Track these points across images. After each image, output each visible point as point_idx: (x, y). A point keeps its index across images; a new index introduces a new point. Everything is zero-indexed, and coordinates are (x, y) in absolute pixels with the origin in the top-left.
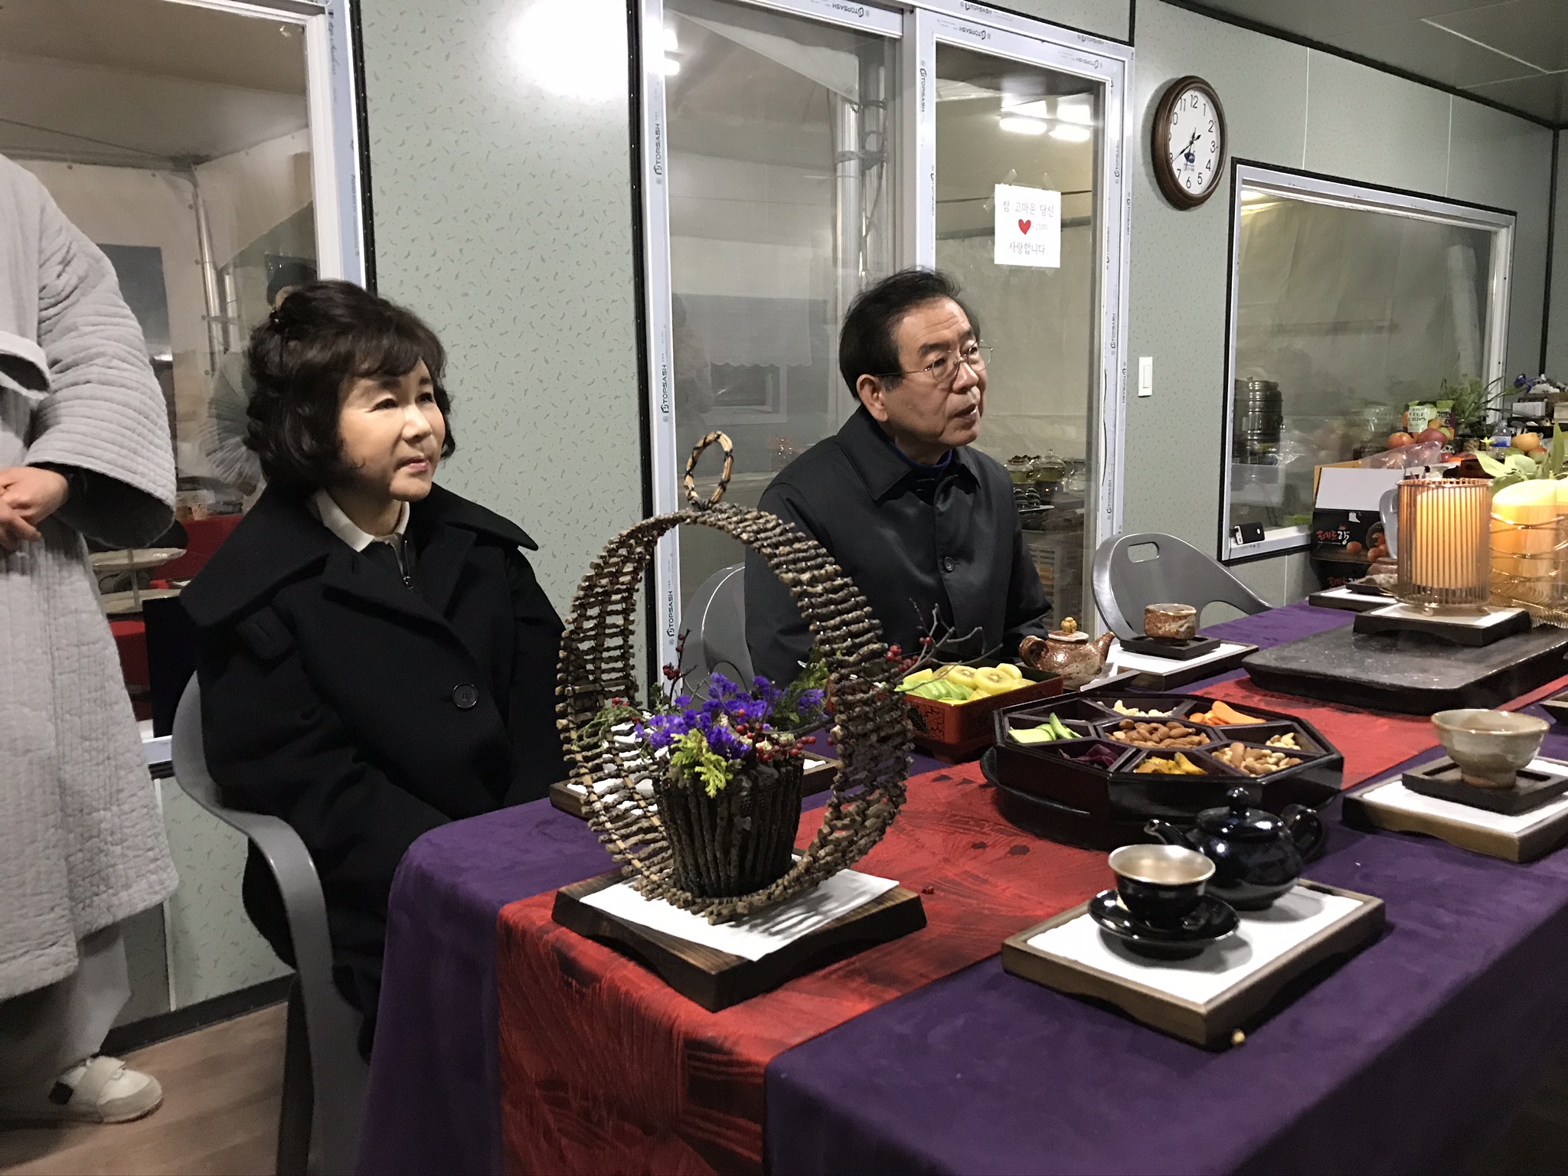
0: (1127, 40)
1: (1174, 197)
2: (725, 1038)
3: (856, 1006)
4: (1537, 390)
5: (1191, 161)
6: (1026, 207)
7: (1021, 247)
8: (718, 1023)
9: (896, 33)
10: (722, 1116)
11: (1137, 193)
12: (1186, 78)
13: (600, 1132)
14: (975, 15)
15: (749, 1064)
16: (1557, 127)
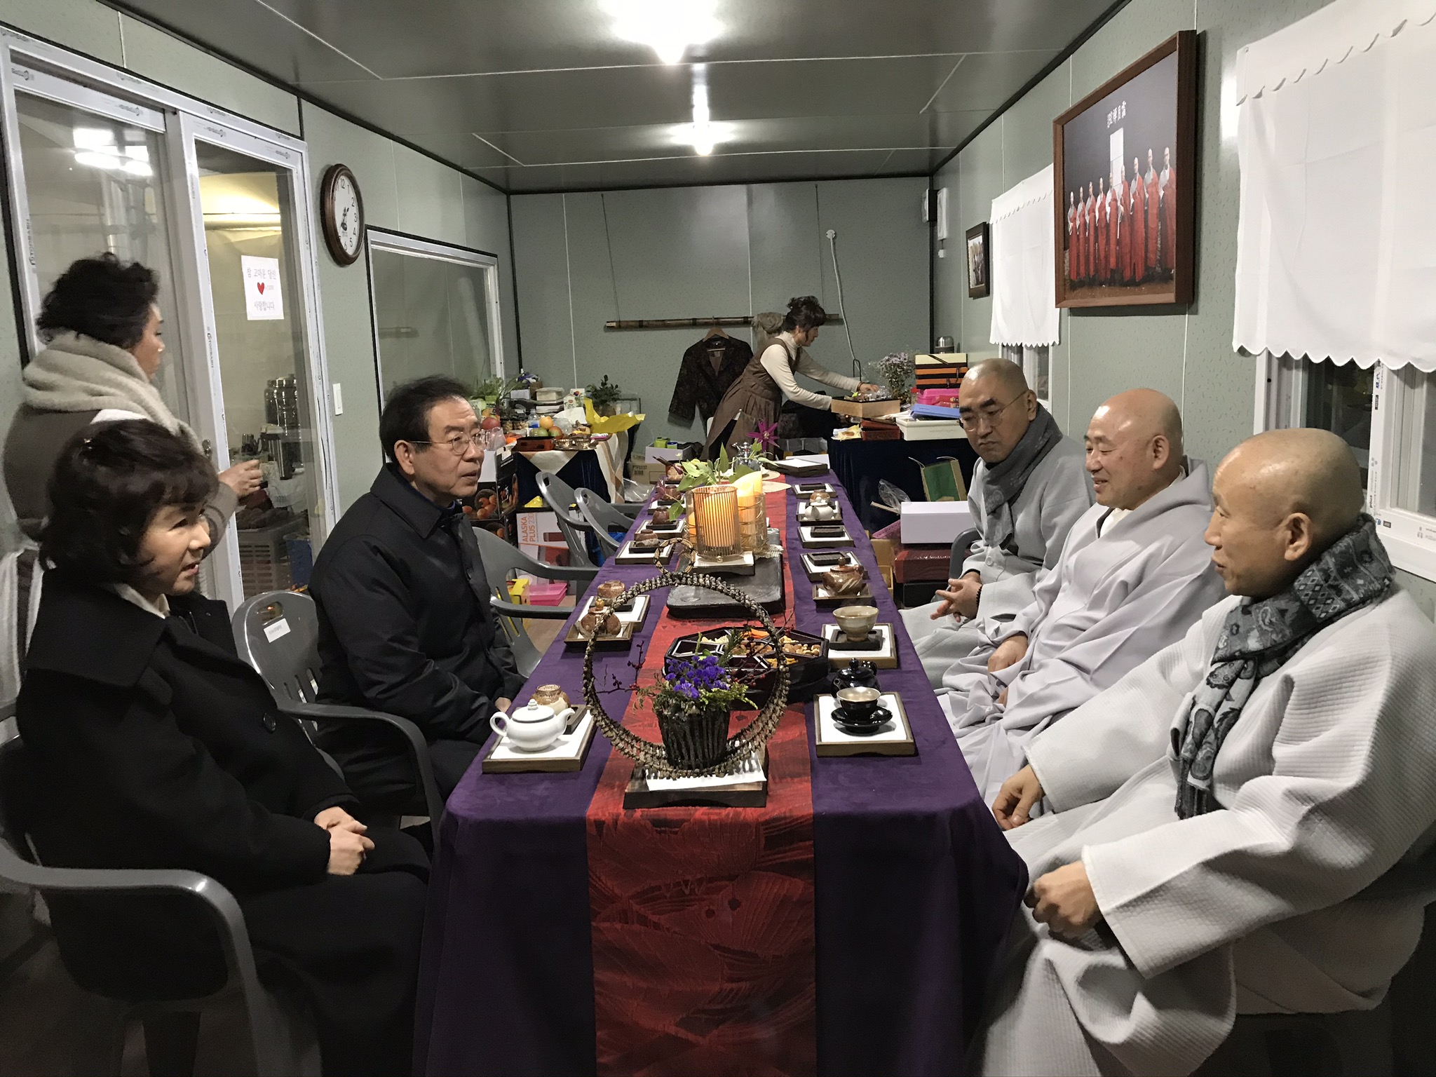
0: (299, 135)
1: (340, 257)
2: (785, 813)
3: (805, 786)
4: (524, 381)
5: (345, 229)
6: (260, 273)
7: (261, 305)
8: (772, 810)
9: (161, 129)
10: (787, 848)
11: (319, 257)
12: (338, 166)
13: (692, 897)
14: (216, 117)
15: (803, 817)
16: (509, 192)
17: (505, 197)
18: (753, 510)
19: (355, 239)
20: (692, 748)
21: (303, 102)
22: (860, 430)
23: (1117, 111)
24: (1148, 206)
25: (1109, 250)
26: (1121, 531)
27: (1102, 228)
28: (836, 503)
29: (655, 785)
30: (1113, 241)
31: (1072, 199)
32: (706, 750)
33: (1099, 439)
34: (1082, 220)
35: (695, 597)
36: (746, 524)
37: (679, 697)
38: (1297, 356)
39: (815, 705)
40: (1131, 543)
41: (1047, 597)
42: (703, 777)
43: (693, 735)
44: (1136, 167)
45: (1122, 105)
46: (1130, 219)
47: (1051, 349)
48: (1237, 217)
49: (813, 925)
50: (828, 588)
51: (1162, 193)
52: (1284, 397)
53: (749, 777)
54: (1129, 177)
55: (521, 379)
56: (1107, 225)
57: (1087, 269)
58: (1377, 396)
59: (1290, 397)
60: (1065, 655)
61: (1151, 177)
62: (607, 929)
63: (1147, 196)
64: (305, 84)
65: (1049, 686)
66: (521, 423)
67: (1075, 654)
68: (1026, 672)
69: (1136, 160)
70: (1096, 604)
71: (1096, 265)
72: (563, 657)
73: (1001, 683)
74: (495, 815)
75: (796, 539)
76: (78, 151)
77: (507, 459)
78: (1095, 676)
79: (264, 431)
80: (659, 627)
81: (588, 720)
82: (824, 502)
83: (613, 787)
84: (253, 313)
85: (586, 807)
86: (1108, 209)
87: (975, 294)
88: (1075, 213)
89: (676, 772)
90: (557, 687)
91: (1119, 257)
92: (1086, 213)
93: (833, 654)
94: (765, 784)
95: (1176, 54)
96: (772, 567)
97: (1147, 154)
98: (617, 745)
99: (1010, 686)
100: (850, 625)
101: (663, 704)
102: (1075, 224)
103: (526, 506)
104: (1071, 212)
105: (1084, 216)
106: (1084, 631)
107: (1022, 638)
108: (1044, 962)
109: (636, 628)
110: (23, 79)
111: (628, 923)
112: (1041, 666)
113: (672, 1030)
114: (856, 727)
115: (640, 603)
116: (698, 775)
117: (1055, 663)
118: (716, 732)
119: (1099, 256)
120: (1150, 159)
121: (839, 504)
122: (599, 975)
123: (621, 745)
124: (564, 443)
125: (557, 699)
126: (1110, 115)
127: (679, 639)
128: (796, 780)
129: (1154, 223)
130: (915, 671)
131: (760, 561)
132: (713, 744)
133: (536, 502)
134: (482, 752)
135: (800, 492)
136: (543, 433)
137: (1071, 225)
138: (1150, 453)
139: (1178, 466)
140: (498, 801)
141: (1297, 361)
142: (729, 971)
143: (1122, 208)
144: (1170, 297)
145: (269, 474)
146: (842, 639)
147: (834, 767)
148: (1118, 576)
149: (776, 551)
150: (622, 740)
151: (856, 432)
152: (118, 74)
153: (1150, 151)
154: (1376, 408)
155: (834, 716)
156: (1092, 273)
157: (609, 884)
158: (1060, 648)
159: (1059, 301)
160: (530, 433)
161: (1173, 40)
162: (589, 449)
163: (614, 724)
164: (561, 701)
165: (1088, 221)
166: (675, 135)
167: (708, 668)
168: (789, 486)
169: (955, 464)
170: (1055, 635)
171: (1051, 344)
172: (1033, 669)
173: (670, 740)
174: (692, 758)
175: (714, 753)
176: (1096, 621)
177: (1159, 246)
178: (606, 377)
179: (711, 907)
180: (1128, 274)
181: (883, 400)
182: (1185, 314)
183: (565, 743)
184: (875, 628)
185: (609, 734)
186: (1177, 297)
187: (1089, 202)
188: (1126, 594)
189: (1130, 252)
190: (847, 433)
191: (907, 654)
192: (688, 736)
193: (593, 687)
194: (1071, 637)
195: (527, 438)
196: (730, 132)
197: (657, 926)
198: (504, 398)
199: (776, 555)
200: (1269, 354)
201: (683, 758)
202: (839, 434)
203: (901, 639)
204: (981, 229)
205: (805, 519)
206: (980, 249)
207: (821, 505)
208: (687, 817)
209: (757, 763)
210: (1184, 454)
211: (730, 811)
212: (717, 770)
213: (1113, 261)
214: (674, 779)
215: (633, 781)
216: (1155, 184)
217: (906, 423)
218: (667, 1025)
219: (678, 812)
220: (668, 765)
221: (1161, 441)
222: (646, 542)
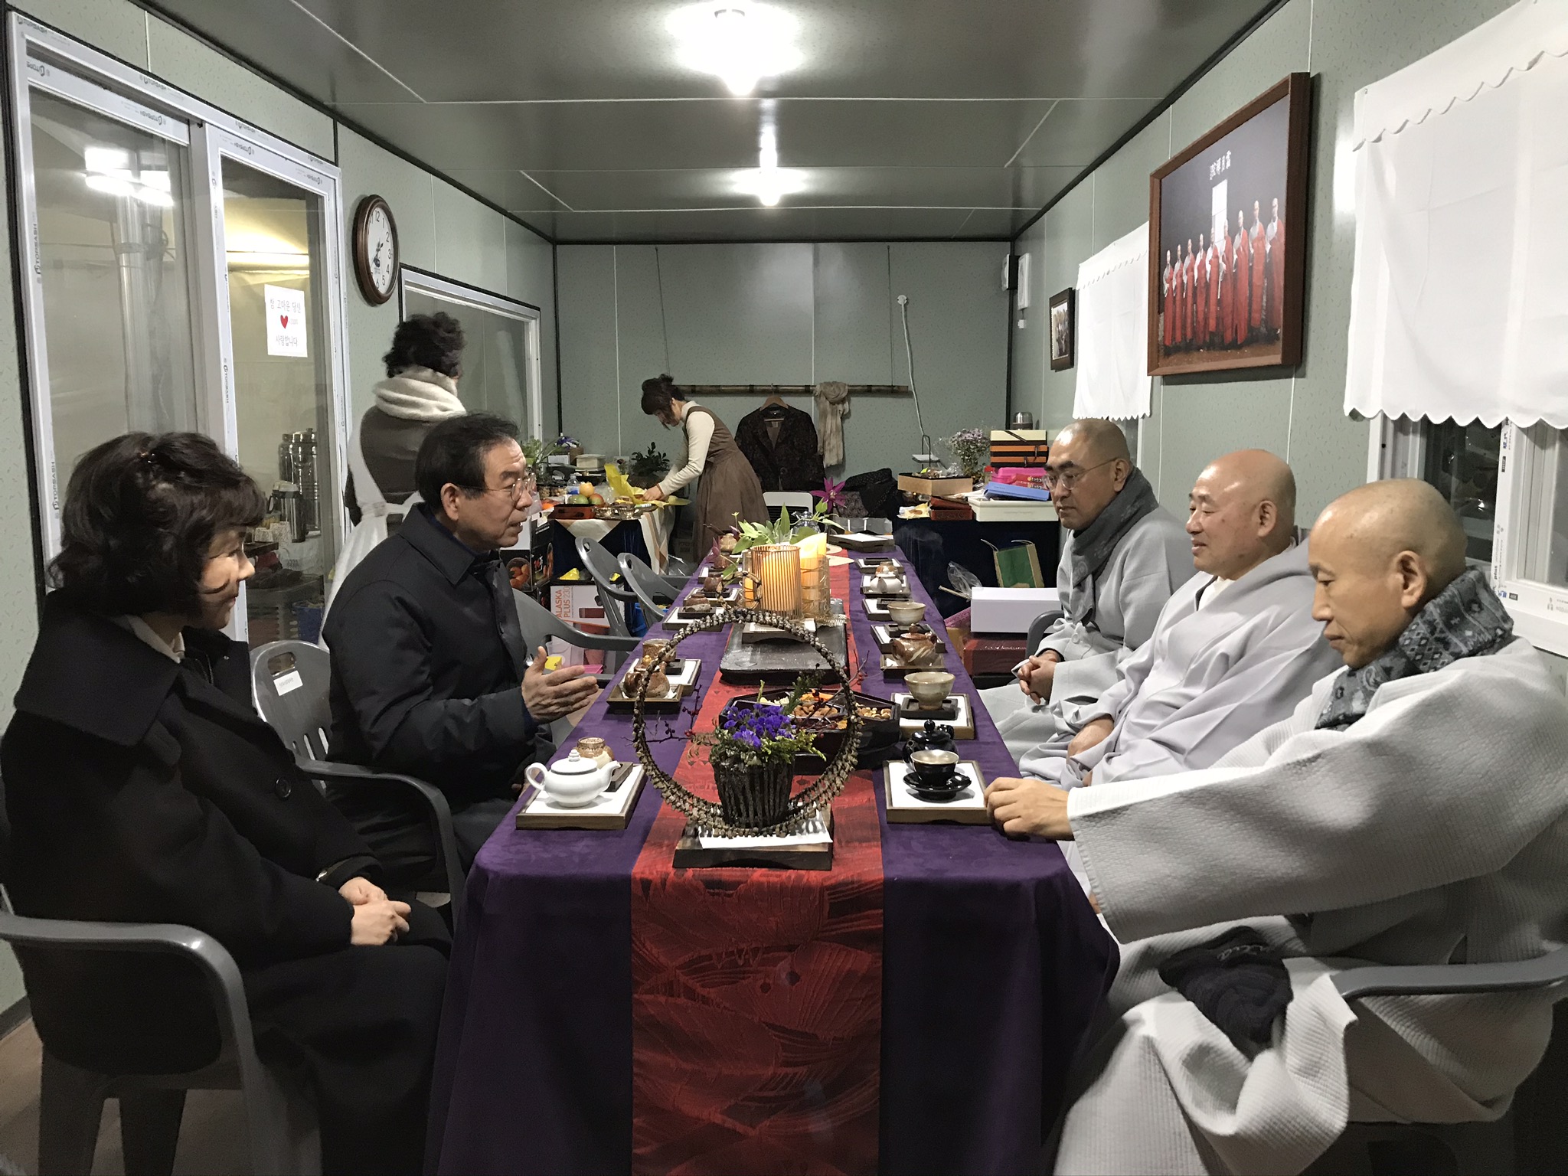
0: (333, 160)
1: (371, 295)
2: (852, 876)
3: (876, 851)
4: (564, 445)
5: (378, 265)
6: (284, 304)
7: (283, 340)
8: (839, 873)
9: (184, 141)
10: (854, 916)
11: (348, 293)
12: (373, 197)
13: (747, 969)
14: (245, 132)
15: (873, 882)
16: (555, 241)
17: (550, 247)
18: (816, 574)
19: (388, 277)
20: (751, 802)
21: (340, 126)
22: (929, 509)
23: (1220, 161)
24: (1252, 261)
25: (1209, 309)
26: (1222, 603)
27: (1201, 288)
28: (904, 577)
29: (708, 842)
30: (1213, 301)
31: (1169, 259)
32: (766, 807)
33: (1203, 498)
34: (1179, 281)
35: (751, 662)
36: (808, 588)
37: (738, 747)
38: (1415, 418)
39: (885, 771)
40: (1234, 615)
41: (1137, 676)
42: (761, 837)
43: (753, 789)
44: (1241, 221)
45: (1226, 155)
46: (1232, 278)
47: (1140, 421)
48: (1352, 270)
49: (879, 1004)
50: (898, 657)
51: (1268, 247)
52: (1399, 464)
53: (814, 837)
54: (1232, 231)
55: (560, 442)
56: (1207, 285)
57: (1184, 335)
58: (1504, 458)
59: (1406, 465)
60: (1155, 734)
61: (1257, 230)
62: (649, 1002)
63: (1252, 251)
64: (342, 106)
65: (1138, 767)
66: (560, 490)
67: (1170, 732)
68: (1112, 754)
69: (1241, 214)
70: (1193, 679)
71: (1193, 328)
72: (605, 718)
73: (1085, 768)
74: (531, 871)
75: (861, 612)
76: (88, 174)
77: (543, 526)
78: (1190, 757)
79: (276, 488)
80: (711, 692)
81: (637, 771)
82: (891, 574)
83: (661, 846)
84: (275, 348)
85: (631, 865)
86: (1208, 267)
87: (1058, 366)
88: (1172, 273)
89: (732, 830)
90: (601, 740)
91: (1220, 319)
92: (1184, 272)
93: (904, 723)
94: (831, 845)
95: (1289, 96)
96: (835, 636)
97: (1253, 206)
98: (668, 798)
99: (1094, 770)
100: (922, 691)
101: (720, 755)
102: (1171, 285)
103: (561, 578)
104: (1167, 272)
105: (1181, 276)
106: (1178, 708)
107: (1107, 722)
108: (1142, 1040)
109: (686, 691)
110: (38, 74)
111: (672, 996)
112: (1129, 747)
113: (718, 1119)
114: (930, 792)
115: (690, 667)
116: (757, 834)
117: (1145, 744)
118: (778, 787)
119: (1197, 317)
120: (1257, 212)
121: (907, 578)
122: (640, 1054)
123: (673, 798)
124: (606, 511)
125: (601, 753)
126: (1213, 166)
127: (735, 699)
128: (864, 845)
129: (1259, 280)
130: (994, 743)
131: (822, 629)
132: (774, 800)
133: (573, 574)
134: (516, 807)
135: (864, 566)
136: (583, 501)
137: (1166, 286)
138: (1256, 519)
139: (1287, 536)
140: (533, 858)
141: (1415, 423)
142: (784, 1054)
143: (1224, 266)
144: (1276, 359)
145: (280, 534)
146: (914, 707)
147: (906, 833)
148: (1218, 649)
149: (839, 621)
150: (673, 794)
151: (924, 511)
152: (141, 77)
153: (1257, 203)
154: (1503, 471)
155: (906, 780)
156: (1189, 336)
157: (655, 951)
158: (1150, 728)
159: (1151, 370)
160: (569, 500)
161: (1285, 83)
162: (632, 518)
163: (664, 777)
164: (605, 754)
165: (1185, 281)
166: (738, 182)
167: (771, 717)
168: (852, 561)
169: (1031, 548)
170: (1147, 713)
171: (1140, 416)
172: (1119, 751)
173: (727, 795)
174: (751, 815)
175: (775, 810)
176: (1191, 698)
177: (1264, 304)
178: (653, 444)
179: (767, 981)
180: (1229, 336)
181: (954, 478)
182: (1291, 377)
183: (608, 800)
184: (948, 698)
185: (660, 785)
186: (1283, 359)
187: (1187, 261)
188: (1227, 669)
189: (1233, 312)
190: (915, 512)
191: (984, 726)
192: (748, 790)
193: (643, 734)
194: (1165, 715)
195: (564, 505)
196: (800, 181)
197: (705, 1000)
198: (541, 462)
199: (840, 624)
200: (1385, 417)
201: (740, 815)
202: (906, 513)
203: (977, 711)
204: (1067, 296)
205: (870, 591)
206: (1065, 317)
207: (889, 576)
208: (744, 880)
209: (822, 824)
210: (1295, 524)
211: (791, 874)
212: (778, 830)
213: (1212, 323)
214: (730, 838)
215: (685, 838)
216: (1261, 238)
217: (979, 503)
218: (713, 1113)
219: (734, 874)
220: (723, 823)
221: (1268, 507)
222: (697, 607)
